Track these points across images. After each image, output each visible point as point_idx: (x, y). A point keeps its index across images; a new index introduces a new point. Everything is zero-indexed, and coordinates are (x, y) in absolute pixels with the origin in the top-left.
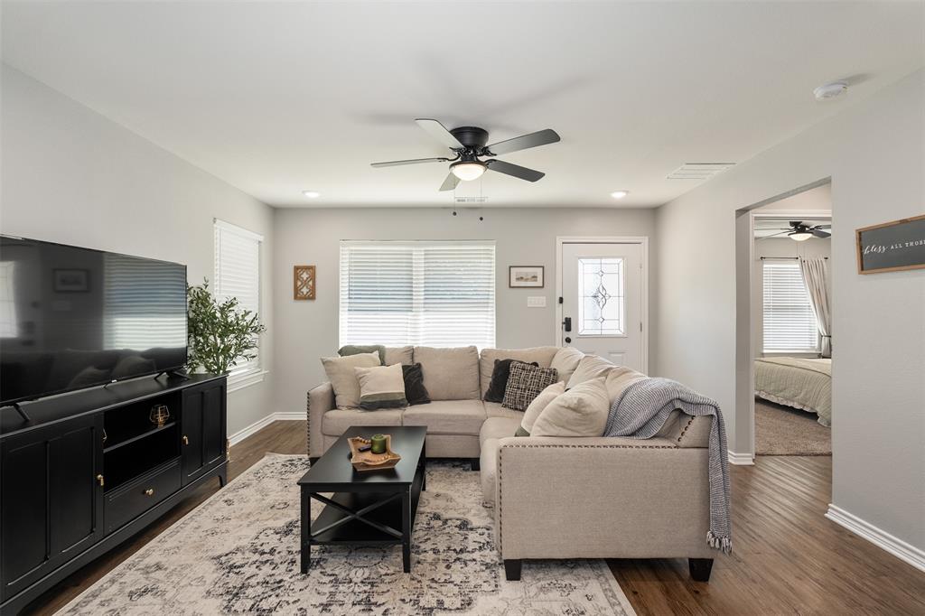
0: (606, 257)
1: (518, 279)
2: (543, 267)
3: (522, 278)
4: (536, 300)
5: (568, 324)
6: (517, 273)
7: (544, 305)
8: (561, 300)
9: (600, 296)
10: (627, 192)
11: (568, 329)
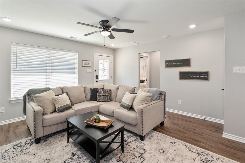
0: (105, 60)
1: (84, 64)
2: (91, 61)
3: (85, 64)
4: (89, 70)
5: (97, 77)
6: (84, 62)
7: (91, 72)
8: (95, 71)
9: (104, 70)
10: (115, 45)
11: (97, 78)
